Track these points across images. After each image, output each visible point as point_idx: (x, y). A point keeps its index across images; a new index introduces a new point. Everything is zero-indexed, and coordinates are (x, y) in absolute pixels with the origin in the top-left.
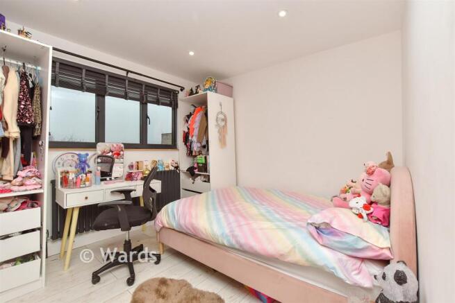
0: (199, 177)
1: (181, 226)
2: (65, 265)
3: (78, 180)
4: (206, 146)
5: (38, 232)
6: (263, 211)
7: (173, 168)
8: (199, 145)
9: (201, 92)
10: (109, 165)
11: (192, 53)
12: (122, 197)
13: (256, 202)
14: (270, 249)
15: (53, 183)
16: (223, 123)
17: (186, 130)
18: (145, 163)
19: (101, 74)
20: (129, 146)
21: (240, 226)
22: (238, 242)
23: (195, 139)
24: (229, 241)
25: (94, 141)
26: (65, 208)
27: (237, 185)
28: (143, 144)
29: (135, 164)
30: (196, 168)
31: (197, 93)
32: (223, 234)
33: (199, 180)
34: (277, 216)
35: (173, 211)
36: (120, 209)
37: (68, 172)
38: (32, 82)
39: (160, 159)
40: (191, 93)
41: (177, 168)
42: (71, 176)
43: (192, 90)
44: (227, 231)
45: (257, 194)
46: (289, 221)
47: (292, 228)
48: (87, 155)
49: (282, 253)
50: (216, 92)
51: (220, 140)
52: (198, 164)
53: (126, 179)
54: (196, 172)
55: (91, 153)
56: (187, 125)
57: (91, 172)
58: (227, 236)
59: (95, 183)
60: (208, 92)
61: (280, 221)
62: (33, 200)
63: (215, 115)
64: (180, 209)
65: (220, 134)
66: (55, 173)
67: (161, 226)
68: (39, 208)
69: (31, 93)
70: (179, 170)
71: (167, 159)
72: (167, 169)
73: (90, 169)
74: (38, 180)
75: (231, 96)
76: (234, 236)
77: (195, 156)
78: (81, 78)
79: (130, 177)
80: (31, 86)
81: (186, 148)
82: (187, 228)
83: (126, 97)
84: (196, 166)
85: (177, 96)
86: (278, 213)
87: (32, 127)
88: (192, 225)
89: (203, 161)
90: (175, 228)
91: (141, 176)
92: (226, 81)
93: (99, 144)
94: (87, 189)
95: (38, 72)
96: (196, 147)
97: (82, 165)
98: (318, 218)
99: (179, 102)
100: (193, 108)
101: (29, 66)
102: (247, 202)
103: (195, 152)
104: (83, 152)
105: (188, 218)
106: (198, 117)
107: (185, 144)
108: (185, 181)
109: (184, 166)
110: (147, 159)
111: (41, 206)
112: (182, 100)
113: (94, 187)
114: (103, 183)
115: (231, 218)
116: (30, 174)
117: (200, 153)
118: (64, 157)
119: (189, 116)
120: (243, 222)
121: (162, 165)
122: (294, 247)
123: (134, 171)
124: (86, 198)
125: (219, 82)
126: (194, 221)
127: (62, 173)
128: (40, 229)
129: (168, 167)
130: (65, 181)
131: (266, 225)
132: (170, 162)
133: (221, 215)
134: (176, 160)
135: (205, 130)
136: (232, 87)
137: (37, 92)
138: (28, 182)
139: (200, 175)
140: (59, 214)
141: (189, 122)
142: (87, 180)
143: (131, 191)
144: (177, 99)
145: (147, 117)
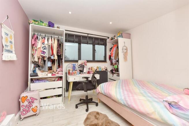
0: (115, 74)
1: (105, 93)
2: (68, 100)
3: (73, 73)
4: (118, 61)
5: (62, 88)
6: (142, 92)
7: (105, 70)
8: (115, 60)
9: (116, 38)
10: (83, 68)
11: (111, 23)
12: (85, 80)
13: (140, 87)
14: (142, 109)
15: (66, 73)
16: (126, 51)
17: (110, 54)
18: (94, 68)
19: (79, 36)
20: (88, 61)
21: (129, 96)
22: (127, 103)
23: (113, 58)
24: (123, 102)
25: (78, 60)
26: (69, 81)
27: (133, 78)
28: (94, 61)
29: (90, 68)
30: (114, 70)
31: (114, 39)
32: (121, 99)
33: (115, 75)
34: (149, 95)
35: (102, 87)
36: (84, 84)
37: (70, 70)
38: (60, 42)
39: (100, 66)
40: (112, 39)
41: (106, 70)
42: (71, 71)
43: (112, 38)
44: (123, 98)
45: (141, 83)
46: (155, 98)
47: (155, 101)
48: (75, 64)
49: (148, 112)
50: (122, 37)
51: (124, 58)
52: (114, 68)
53: (88, 73)
54: (114, 71)
55: (76, 64)
56: (110, 52)
57: (76, 70)
58: (123, 100)
59: (78, 74)
60: (119, 38)
61: (151, 98)
62: (61, 78)
63: (122, 47)
64: (105, 86)
65: (124, 55)
66: (67, 70)
67: (98, 92)
68: (62, 81)
69: (60, 45)
70: (107, 71)
71: (102, 66)
72: (102, 70)
73: (76, 69)
74: (62, 72)
75: (130, 38)
76: (126, 101)
77: (114, 65)
78: (74, 39)
79: (89, 73)
80: (60, 43)
81: (110, 62)
82: (107, 94)
83: (87, 43)
84: (114, 69)
85: (106, 41)
86: (150, 94)
87: (60, 55)
88: (109, 93)
89: (117, 67)
90: (103, 93)
91: (92, 72)
92: (126, 32)
93: (79, 61)
94: (75, 76)
95: (62, 38)
96: (114, 61)
97: (74, 68)
98: (170, 99)
99: (107, 43)
100: (113, 45)
101: (60, 37)
102: (135, 86)
103: (114, 63)
104: (74, 64)
105: (108, 90)
106: (115, 49)
107: (110, 60)
108: (110, 75)
109: (109, 69)
110: (95, 66)
111: (62, 80)
112: (108, 42)
113: (77, 75)
114: (80, 74)
115: (126, 93)
116: (60, 70)
117: (116, 64)
118: (69, 65)
119: (111, 49)
120: (130, 95)
121: (101, 68)
122: (155, 111)
123: (90, 70)
124: (75, 79)
125: (123, 33)
126: (110, 92)
127: (68, 70)
128: (62, 87)
129: (103, 69)
130: (69, 73)
131: (142, 98)
132: (103, 67)
133: (121, 90)
134: (106, 67)
135: (117, 54)
136: (130, 34)
137: (61, 45)
138: (59, 73)
139: (116, 73)
140: (68, 83)
141: (111, 51)
142: (75, 73)
143: (88, 78)
144: (106, 42)
145: (95, 50)
